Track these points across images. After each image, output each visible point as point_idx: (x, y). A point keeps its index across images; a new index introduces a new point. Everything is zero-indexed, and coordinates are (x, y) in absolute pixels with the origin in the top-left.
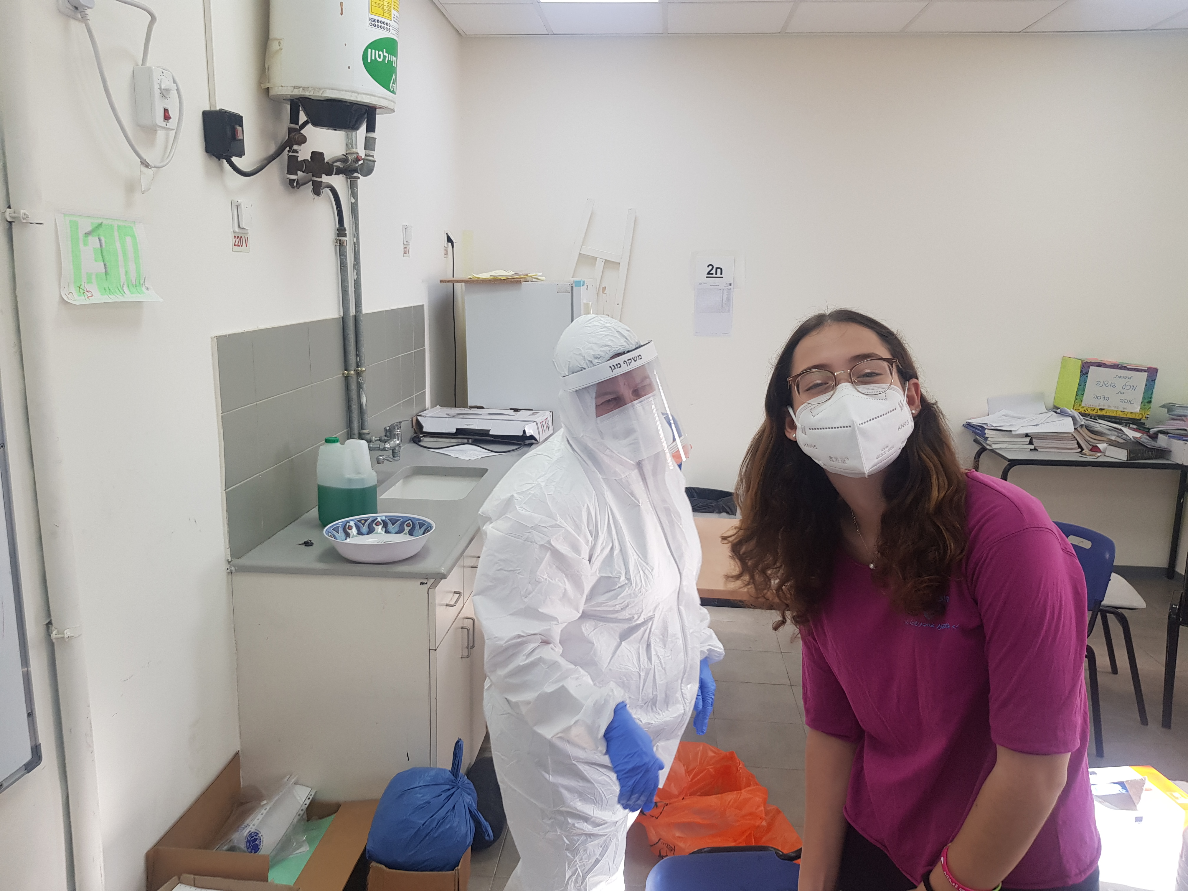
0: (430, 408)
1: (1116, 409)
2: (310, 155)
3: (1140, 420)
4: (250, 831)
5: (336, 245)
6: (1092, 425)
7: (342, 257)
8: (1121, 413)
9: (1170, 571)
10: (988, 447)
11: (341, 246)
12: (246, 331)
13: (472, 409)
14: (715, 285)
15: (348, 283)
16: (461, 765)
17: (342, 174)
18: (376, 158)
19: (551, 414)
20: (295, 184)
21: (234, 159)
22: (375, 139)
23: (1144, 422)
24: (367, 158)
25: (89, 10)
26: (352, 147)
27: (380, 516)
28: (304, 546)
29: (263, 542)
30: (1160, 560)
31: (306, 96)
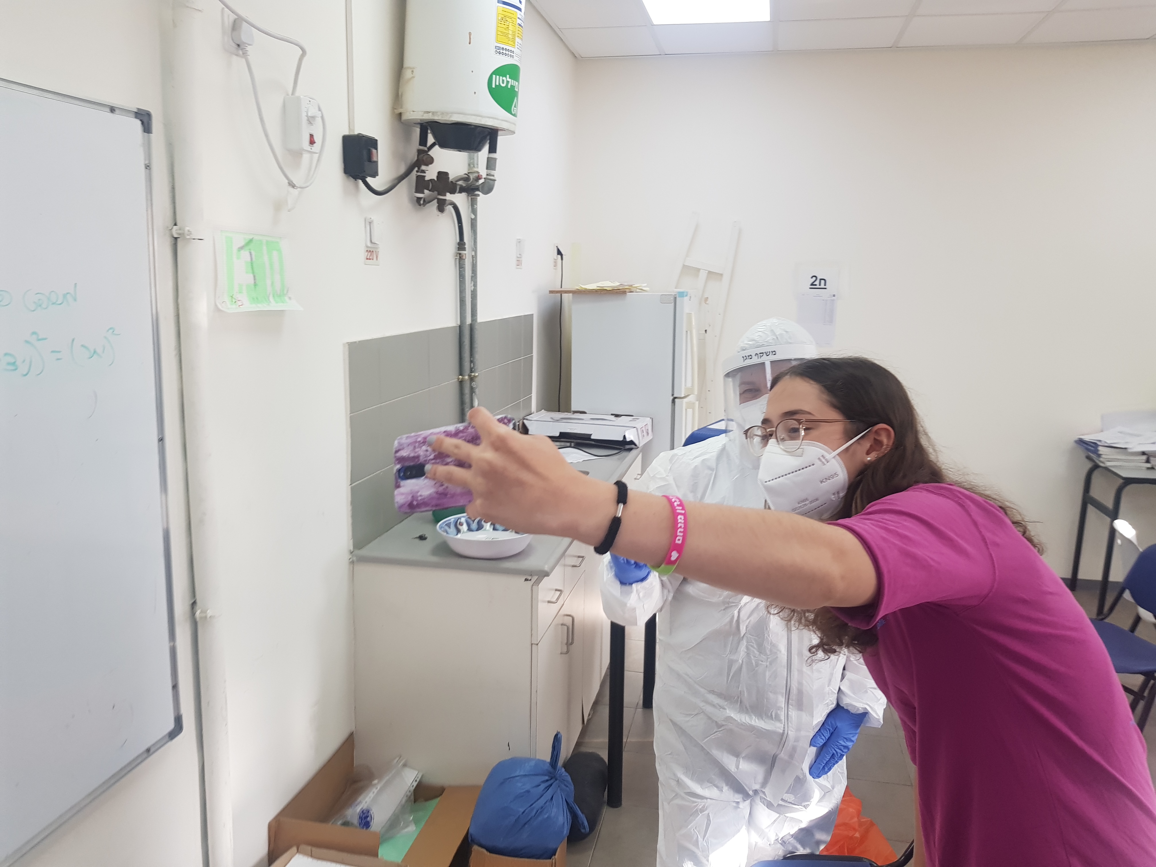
0: (535, 412)
2: (436, 175)
4: (362, 808)
5: (456, 258)
7: (461, 270)
10: (1102, 465)
11: (460, 259)
12: (374, 338)
13: (576, 414)
14: (818, 295)
15: (465, 294)
16: (559, 757)
17: (464, 192)
18: (496, 177)
19: (651, 420)
20: (422, 202)
21: (369, 180)
22: (495, 159)
24: (488, 177)
25: (249, 47)
26: (474, 166)
28: (417, 540)
29: (383, 534)
31: (435, 120)
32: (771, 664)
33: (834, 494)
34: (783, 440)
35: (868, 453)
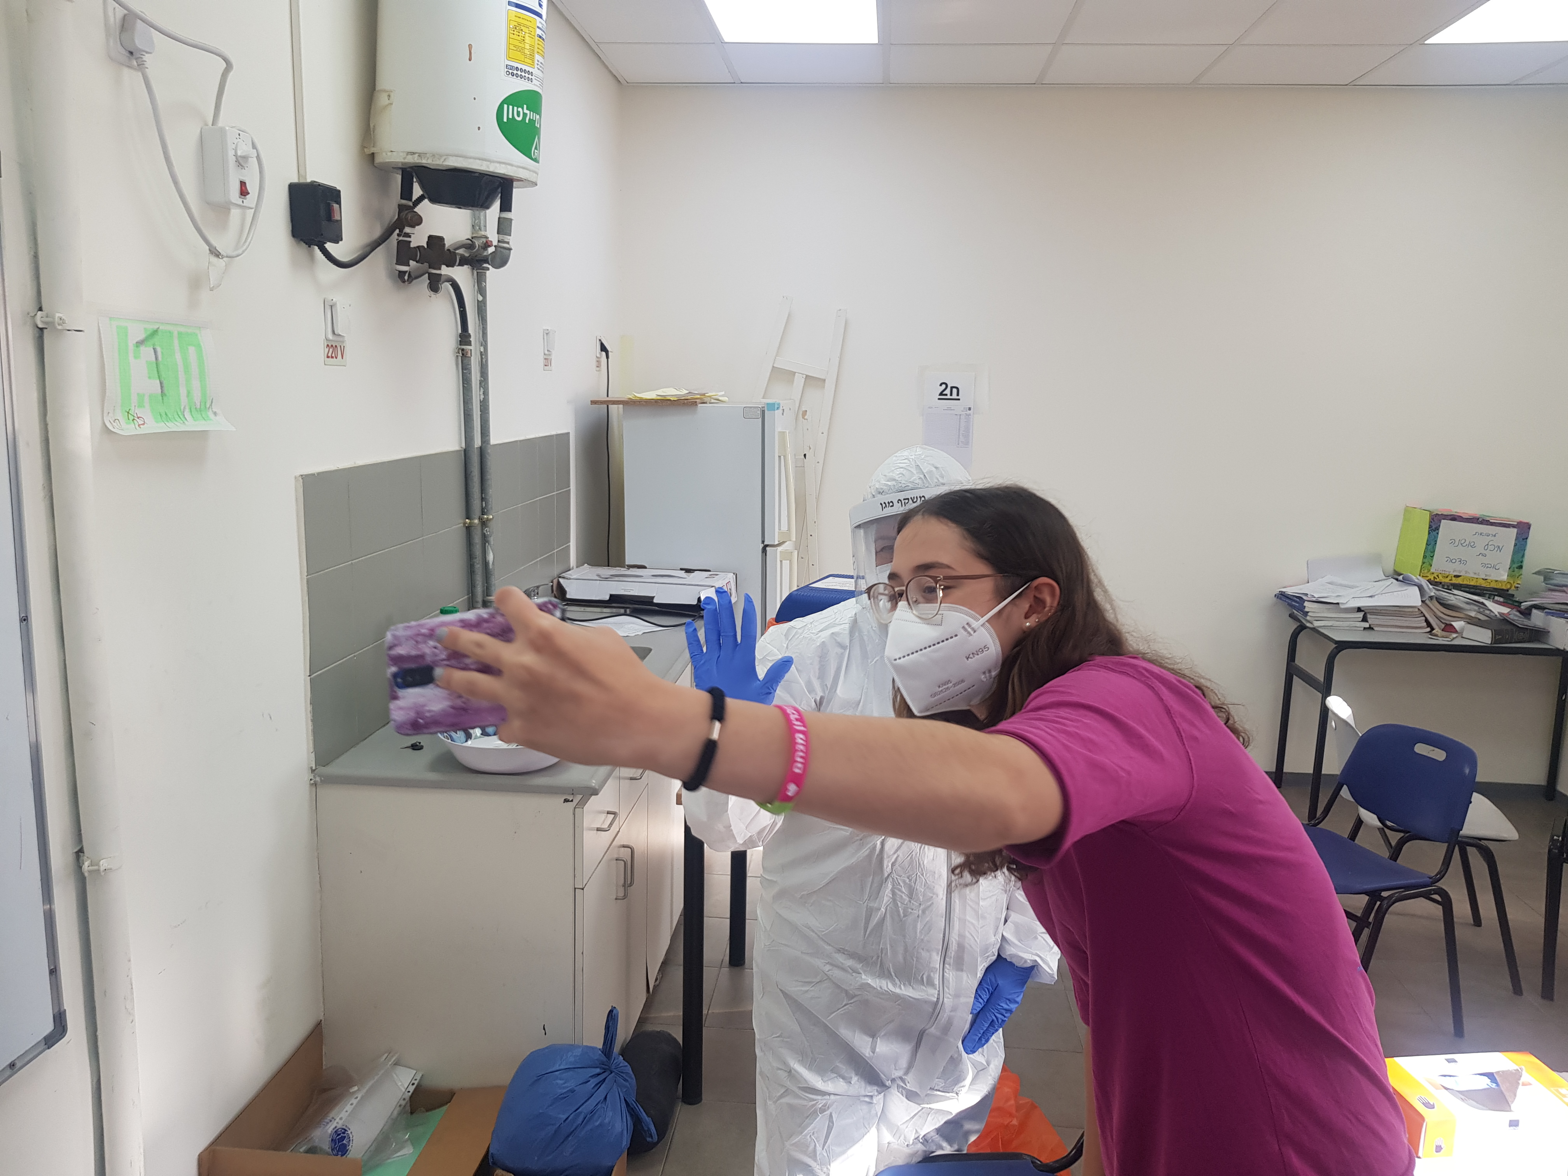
0: (575, 567)
1: (1476, 576)
2: (426, 240)
3: (1508, 591)
4: (336, 1127)
5: (457, 356)
6: (1446, 597)
7: (465, 372)
8: (1483, 582)
9: (1549, 790)
10: (1308, 625)
11: (463, 357)
12: (340, 468)
13: (631, 569)
14: (949, 409)
15: (472, 405)
16: (615, 1041)
17: (467, 264)
18: (512, 245)
19: (735, 576)
20: (406, 278)
21: (329, 246)
22: (510, 220)
23: (1513, 593)
24: (501, 244)
25: (147, 55)
26: (480, 229)
28: (410, 750)
29: (358, 744)
30: (1536, 775)
31: (422, 164)
32: (924, 912)
33: (984, 673)
34: (916, 602)
35: (1027, 617)
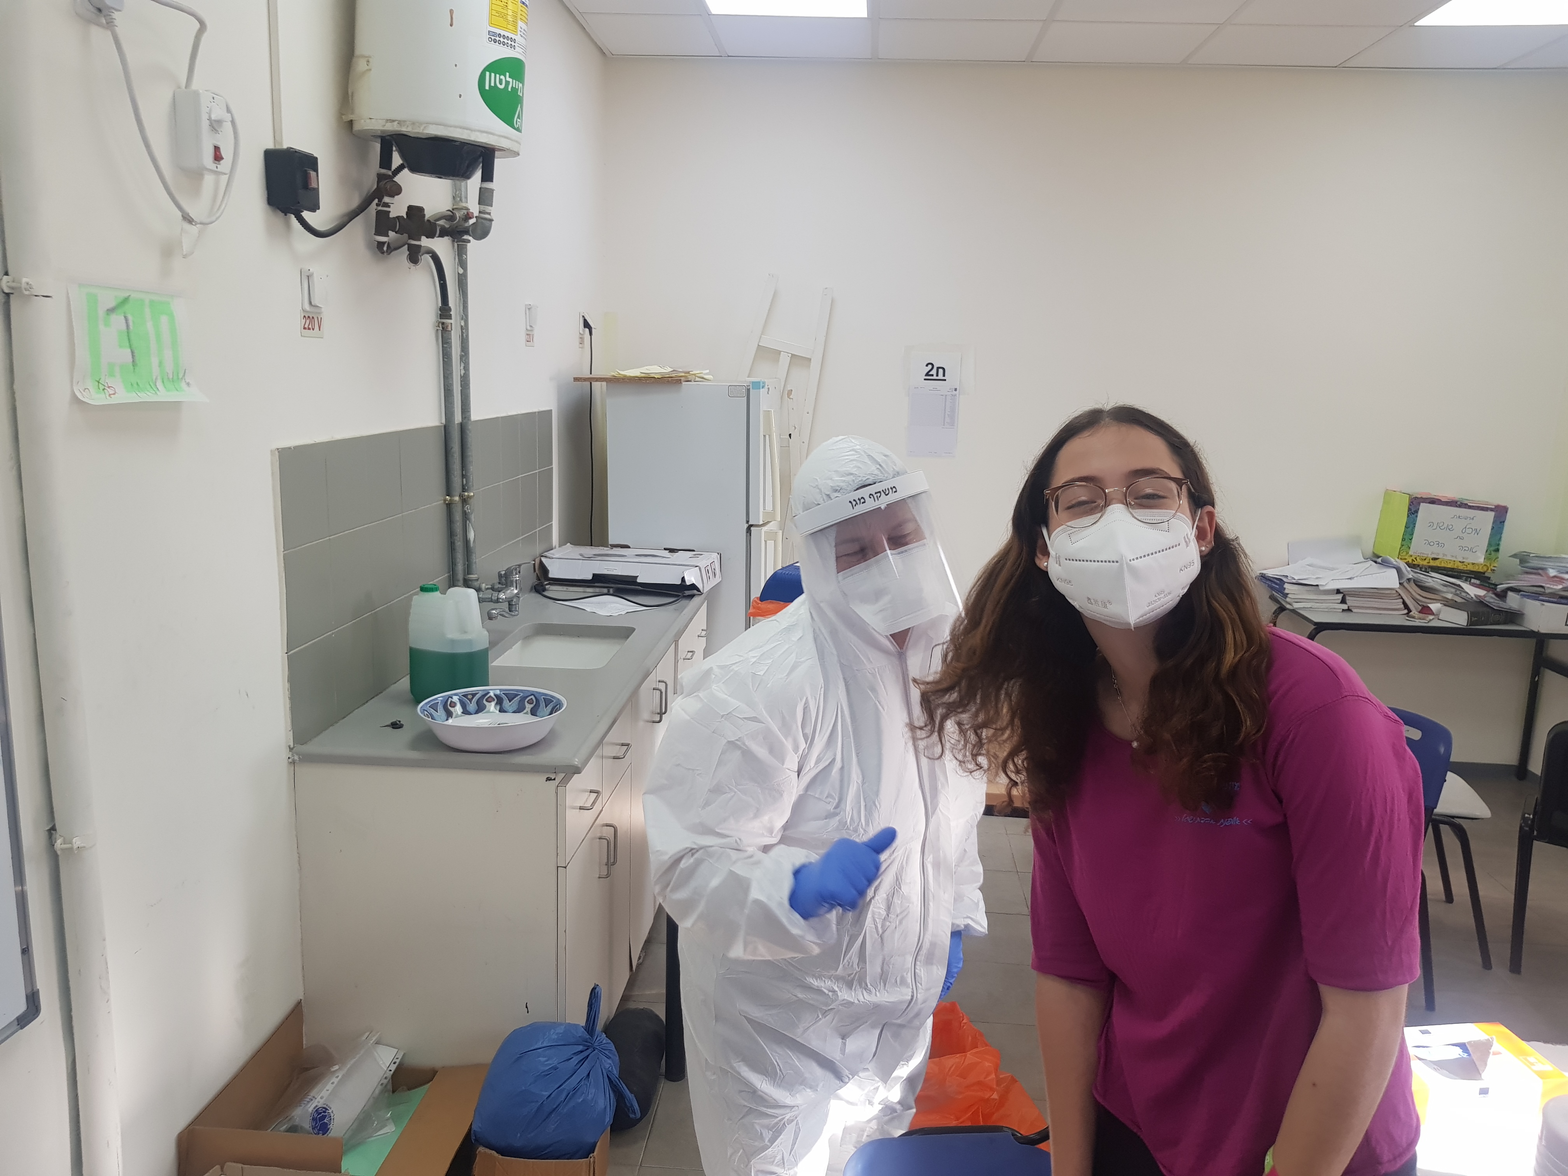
0: (557, 546)
1: (1454, 559)
2: (406, 210)
3: (1484, 573)
4: (316, 1106)
5: (437, 330)
6: (1422, 579)
7: (445, 346)
8: (1459, 564)
9: (1521, 770)
10: (1288, 606)
11: (443, 331)
12: (318, 442)
13: (614, 549)
14: (935, 389)
15: (452, 380)
16: (598, 1018)
17: (448, 236)
18: (493, 216)
19: (719, 556)
20: (385, 249)
21: (306, 214)
22: (492, 191)
23: (1489, 576)
24: (482, 215)
25: (116, 13)
26: (461, 200)
27: (494, 690)
28: (390, 729)
29: (336, 722)
30: (1508, 756)
31: (402, 133)
32: (900, 922)
